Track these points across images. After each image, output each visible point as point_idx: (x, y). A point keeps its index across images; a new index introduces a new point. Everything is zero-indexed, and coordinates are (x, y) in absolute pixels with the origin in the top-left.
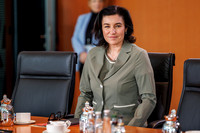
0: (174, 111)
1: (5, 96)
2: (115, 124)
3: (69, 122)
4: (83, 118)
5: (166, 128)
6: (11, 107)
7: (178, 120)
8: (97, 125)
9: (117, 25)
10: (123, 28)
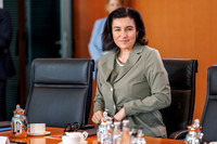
0: (197, 121)
1: (18, 106)
2: (135, 135)
3: (86, 133)
4: (101, 129)
5: (189, 139)
6: (24, 118)
7: (202, 131)
8: (115, 137)
9: (128, 29)
10: (134, 31)
